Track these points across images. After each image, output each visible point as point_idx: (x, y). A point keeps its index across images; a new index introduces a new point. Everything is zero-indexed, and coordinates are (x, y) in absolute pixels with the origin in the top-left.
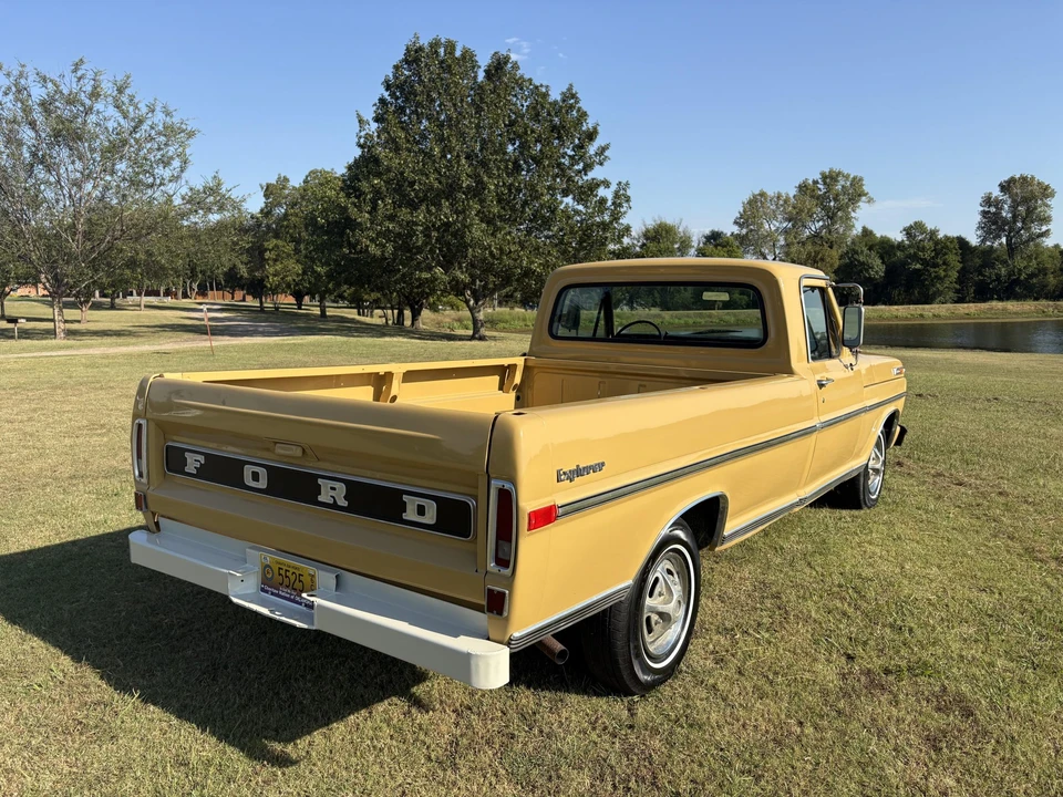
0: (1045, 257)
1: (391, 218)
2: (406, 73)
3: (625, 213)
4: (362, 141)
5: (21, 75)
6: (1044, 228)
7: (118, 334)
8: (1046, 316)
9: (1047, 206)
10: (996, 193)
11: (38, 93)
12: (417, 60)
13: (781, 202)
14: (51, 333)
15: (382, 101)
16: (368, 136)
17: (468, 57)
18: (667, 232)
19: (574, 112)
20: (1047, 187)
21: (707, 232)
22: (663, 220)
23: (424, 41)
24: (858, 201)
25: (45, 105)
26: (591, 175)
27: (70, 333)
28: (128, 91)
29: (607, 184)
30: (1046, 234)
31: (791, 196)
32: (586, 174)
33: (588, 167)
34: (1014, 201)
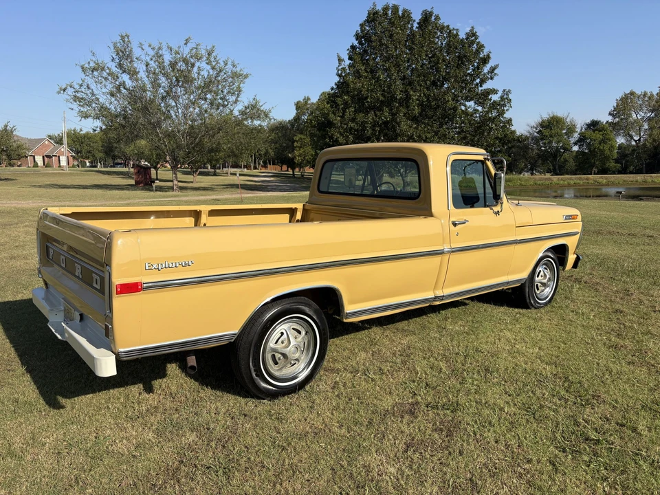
1: (353, 120)
2: (367, 28)
3: (507, 110)
4: (340, 72)
5: (160, 48)
7: (205, 189)
11: (167, 58)
12: (374, 20)
13: (646, 99)
14: (172, 188)
15: (353, 47)
16: (344, 69)
17: (407, 15)
18: (557, 122)
19: (475, 45)
21: (588, 121)
22: (555, 114)
23: (379, 8)
25: (173, 65)
26: (485, 86)
27: (182, 188)
28: (214, 54)
29: (495, 92)
31: (655, 93)
32: (481, 86)
33: (483, 81)
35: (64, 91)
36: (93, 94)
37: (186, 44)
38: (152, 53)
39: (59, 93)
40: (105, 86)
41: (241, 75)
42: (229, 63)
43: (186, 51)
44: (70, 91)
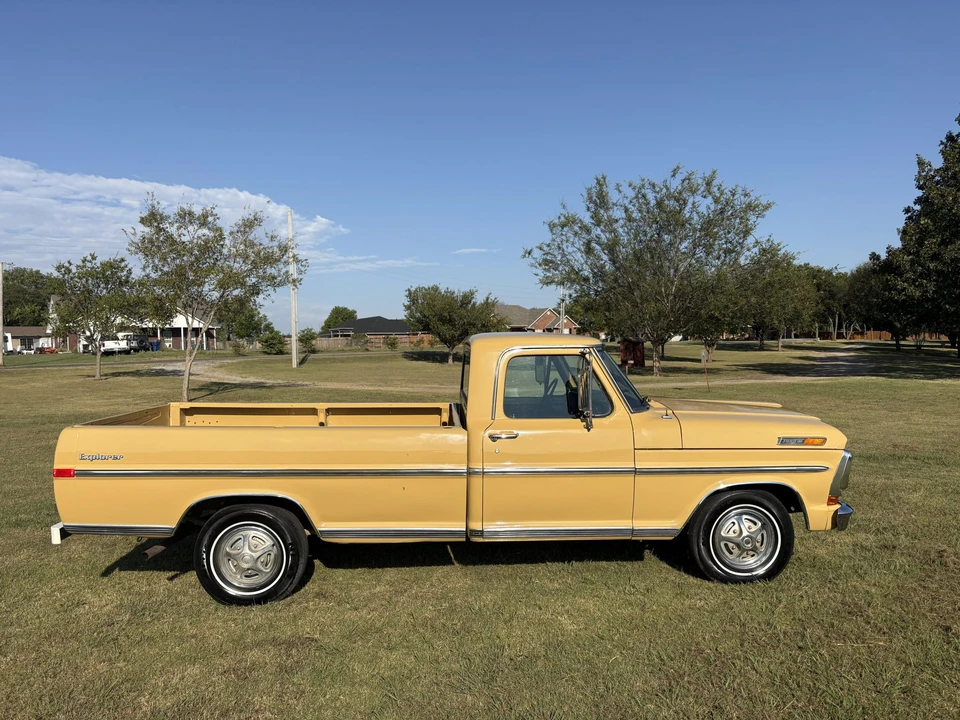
4: (922, 182)
5: (642, 187)
11: (652, 197)
15: (952, 137)
16: (928, 177)
35: (529, 254)
36: (564, 255)
37: (673, 176)
38: (631, 194)
39: (524, 256)
40: (573, 244)
41: (757, 206)
42: (739, 190)
43: (675, 184)
44: (537, 254)
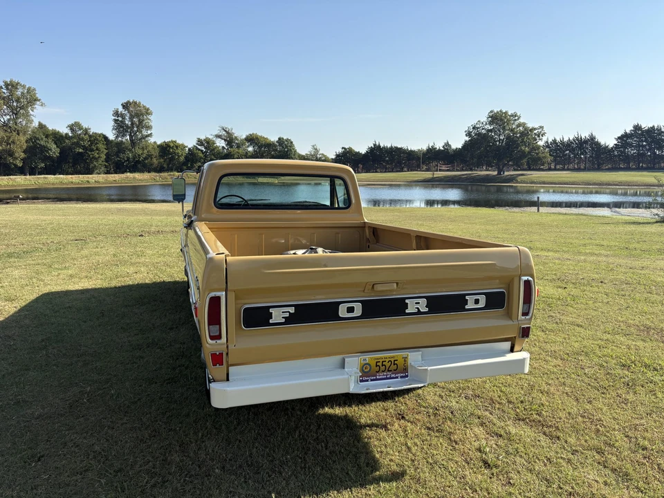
0: (150, 148)
6: (149, 132)
8: (157, 181)
9: (149, 119)
10: (121, 109)
20: (148, 109)
24: (34, 104)
30: (150, 135)
34: (131, 115)
